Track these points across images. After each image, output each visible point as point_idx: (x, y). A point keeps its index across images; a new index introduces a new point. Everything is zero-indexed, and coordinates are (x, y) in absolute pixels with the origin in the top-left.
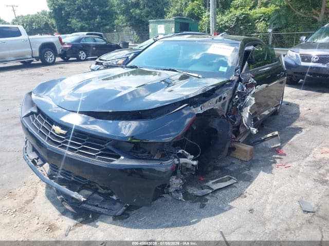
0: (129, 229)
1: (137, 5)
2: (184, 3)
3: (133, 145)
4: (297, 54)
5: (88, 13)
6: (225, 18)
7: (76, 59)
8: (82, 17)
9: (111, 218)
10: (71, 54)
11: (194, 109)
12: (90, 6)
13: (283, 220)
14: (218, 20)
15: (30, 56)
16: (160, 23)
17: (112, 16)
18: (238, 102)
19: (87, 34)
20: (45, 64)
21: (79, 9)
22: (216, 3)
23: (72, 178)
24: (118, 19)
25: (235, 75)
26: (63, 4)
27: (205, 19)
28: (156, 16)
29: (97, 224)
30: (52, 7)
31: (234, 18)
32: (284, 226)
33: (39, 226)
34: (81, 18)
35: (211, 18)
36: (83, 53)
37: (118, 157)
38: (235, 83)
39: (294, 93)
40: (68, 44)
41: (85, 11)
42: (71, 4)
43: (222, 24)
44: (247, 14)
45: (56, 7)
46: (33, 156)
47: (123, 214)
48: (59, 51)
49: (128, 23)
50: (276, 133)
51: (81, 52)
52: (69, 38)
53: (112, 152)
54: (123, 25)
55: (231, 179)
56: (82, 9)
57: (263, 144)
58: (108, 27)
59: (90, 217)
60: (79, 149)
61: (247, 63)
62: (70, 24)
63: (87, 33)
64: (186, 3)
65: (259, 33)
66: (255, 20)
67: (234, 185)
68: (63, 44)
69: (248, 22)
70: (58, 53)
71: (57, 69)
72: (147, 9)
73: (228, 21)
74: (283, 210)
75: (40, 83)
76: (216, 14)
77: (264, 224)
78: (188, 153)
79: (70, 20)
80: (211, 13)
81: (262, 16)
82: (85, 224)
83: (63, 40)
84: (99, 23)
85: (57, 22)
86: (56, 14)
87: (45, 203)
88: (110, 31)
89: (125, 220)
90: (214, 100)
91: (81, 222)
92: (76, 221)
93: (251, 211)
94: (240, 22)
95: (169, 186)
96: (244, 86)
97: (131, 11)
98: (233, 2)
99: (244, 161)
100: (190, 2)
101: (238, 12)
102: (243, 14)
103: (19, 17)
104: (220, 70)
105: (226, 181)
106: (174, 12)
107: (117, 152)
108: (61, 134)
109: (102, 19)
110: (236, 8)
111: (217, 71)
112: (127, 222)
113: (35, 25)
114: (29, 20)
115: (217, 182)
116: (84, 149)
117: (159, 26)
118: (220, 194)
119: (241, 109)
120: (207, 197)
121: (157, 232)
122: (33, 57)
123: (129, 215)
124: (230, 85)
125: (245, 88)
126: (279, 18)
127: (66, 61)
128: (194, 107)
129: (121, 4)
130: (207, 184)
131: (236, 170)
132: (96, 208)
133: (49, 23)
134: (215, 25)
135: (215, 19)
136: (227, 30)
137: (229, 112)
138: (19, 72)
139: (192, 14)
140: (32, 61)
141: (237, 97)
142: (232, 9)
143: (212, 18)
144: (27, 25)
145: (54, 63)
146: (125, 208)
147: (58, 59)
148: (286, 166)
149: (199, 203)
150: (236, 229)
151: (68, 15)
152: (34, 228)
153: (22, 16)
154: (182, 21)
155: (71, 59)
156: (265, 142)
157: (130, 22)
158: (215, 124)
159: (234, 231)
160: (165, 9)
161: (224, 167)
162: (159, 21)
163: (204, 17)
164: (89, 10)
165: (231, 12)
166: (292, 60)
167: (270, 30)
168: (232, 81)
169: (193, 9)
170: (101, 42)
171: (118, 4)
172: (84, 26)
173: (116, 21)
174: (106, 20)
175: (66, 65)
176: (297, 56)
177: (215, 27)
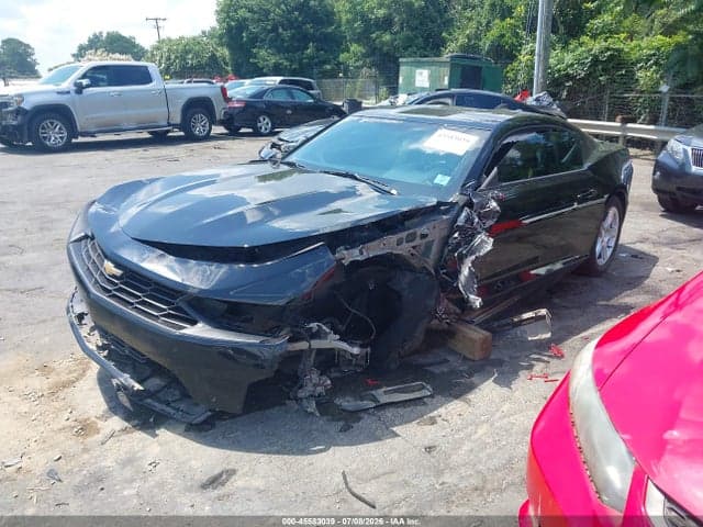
0: (204, 447)
1: (386, 24)
2: (484, 22)
3: (226, 306)
4: (686, 147)
5: (293, 36)
6: (569, 58)
7: (250, 130)
8: (278, 46)
9: (183, 427)
10: (242, 121)
11: (345, 252)
12: (295, 25)
13: (479, 472)
14: (552, 61)
15: (165, 123)
16: (420, 65)
17: (339, 44)
18: (458, 245)
19: (282, 82)
20: (191, 138)
21: (274, 29)
22: (550, 24)
23: (127, 352)
24: (348, 52)
25: (461, 194)
26: (245, 19)
27: (523, 58)
28: (425, 49)
29: (157, 432)
30: (225, 25)
31: (587, 58)
32: (474, 481)
33: (68, 423)
34: (275, 47)
35: (536, 57)
36: (267, 120)
37: (193, 323)
38: (457, 208)
39: (669, 233)
40: (238, 101)
41: (287, 34)
42: (260, 20)
43: (559, 71)
44: (617, 50)
45: (233, 23)
46: (80, 308)
47: (205, 422)
48: (219, 114)
49: (368, 60)
50: (543, 312)
51: (261, 119)
52: (242, 89)
53: (185, 313)
54: (357, 64)
55: (423, 388)
56: (280, 30)
57: (518, 331)
58: (328, 67)
59: (152, 420)
60: (137, 303)
61: (496, 169)
62: (255, 58)
63: (281, 78)
64: (489, 22)
65: (642, 92)
66: (638, 61)
67: (425, 400)
68: (228, 100)
69: (619, 66)
70: (218, 118)
71: (208, 150)
72: (406, 32)
73: (572, 65)
74: (490, 457)
75: (112, 186)
76: (548, 47)
77: (439, 473)
78: (328, 330)
79: (254, 51)
80: (537, 45)
81: (654, 55)
82: (139, 430)
83: (229, 93)
84: (311, 58)
85: (231, 54)
86: (231, 38)
87: (91, 389)
88: (333, 75)
89: (203, 434)
90: (393, 239)
91: (134, 426)
92: (126, 424)
93: (429, 449)
94: (600, 67)
95: (301, 387)
96: (475, 215)
97: (374, 35)
98: (592, 21)
99: (470, 360)
100: (497, 21)
101: (597, 46)
102: (608, 49)
103: (163, 41)
104: (436, 181)
105: (414, 391)
106: (462, 40)
107: (193, 315)
108: (114, 276)
109: (318, 50)
110: (594, 37)
111: (430, 184)
112: (205, 437)
113: (192, 59)
114: (181, 47)
115: (395, 391)
116: (144, 303)
117: (418, 71)
118: (389, 413)
119: (462, 258)
120: (362, 415)
121: (247, 459)
122: (169, 125)
123: (213, 426)
124: (446, 212)
125: (477, 220)
126: (683, 61)
127: (234, 133)
128: (347, 249)
129: (355, 21)
130: (373, 392)
131: (443, 373)
132: (164, 407)
133: (218, 54)
134: (545, 71)
135: (546, 58)
136: (571, 83)
137: (442, 263)
138: (140, 152)
139: (499, 45)
140: (168, 131)
141: (456, 235)
142: (584, 39)
143: (540, 56)
144: (177, 57)
145: (208, 138)
146: (209, 413)
147: (218, 130)
148: (550, 378)
149: (341, 423)
150: (384, 474)
151: (254, 40)
152: (60, 426)
153: (170, 40)
154: (467, 62)
155: (243, 130)
156: (522, 328)
157: (372, 59)
158: (403, 282)
159: (378, 477)
160: (444, 34)
161: (423, 366)
162: (419, 62)
163: (523, 52)
164: (293, 31)
165: (581, 45)
166: (675, 160)
167: (664, 88)
168: (452, 205)
169: (503, 36)
170: (302, 98)
171: (348, 21)
172: (281, 64)
173: (343, 57)
174: (326, 52)
175: (228, 143)
176: (685, 151)
177: (545, 75)
